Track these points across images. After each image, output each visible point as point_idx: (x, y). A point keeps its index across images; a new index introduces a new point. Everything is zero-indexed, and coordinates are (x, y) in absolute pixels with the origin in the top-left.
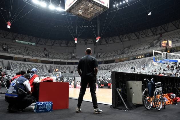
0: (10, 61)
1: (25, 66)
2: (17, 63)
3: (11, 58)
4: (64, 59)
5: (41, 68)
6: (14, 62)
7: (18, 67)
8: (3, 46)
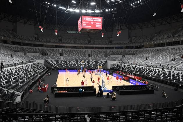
0: (64, 49)
1: (73, 52)
2: (68, 50)
3: (64, 47)
4: (103, 44)
5: (84, 53)
6: (66, 49)
7: (68, 53)
8: (59, 37)
